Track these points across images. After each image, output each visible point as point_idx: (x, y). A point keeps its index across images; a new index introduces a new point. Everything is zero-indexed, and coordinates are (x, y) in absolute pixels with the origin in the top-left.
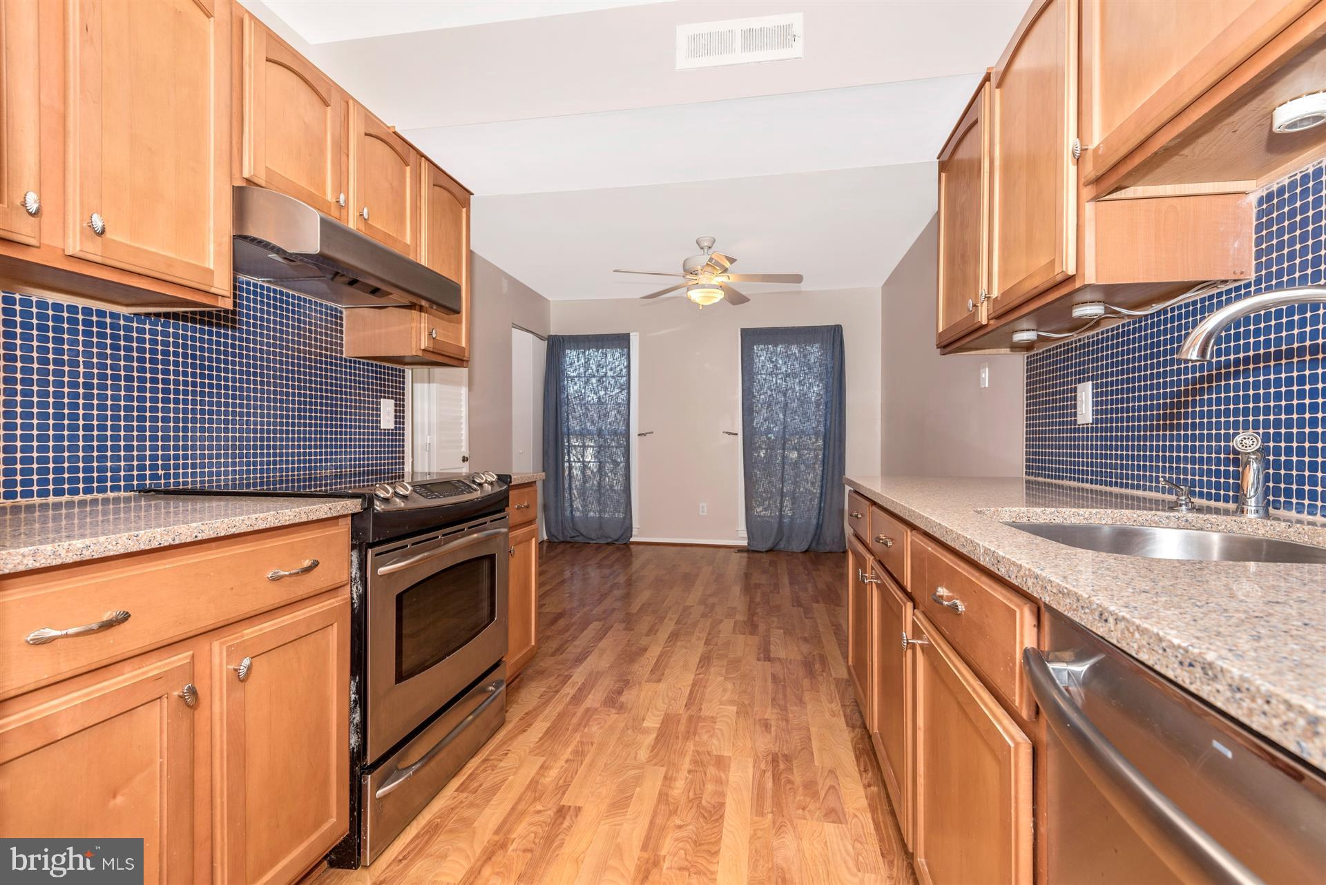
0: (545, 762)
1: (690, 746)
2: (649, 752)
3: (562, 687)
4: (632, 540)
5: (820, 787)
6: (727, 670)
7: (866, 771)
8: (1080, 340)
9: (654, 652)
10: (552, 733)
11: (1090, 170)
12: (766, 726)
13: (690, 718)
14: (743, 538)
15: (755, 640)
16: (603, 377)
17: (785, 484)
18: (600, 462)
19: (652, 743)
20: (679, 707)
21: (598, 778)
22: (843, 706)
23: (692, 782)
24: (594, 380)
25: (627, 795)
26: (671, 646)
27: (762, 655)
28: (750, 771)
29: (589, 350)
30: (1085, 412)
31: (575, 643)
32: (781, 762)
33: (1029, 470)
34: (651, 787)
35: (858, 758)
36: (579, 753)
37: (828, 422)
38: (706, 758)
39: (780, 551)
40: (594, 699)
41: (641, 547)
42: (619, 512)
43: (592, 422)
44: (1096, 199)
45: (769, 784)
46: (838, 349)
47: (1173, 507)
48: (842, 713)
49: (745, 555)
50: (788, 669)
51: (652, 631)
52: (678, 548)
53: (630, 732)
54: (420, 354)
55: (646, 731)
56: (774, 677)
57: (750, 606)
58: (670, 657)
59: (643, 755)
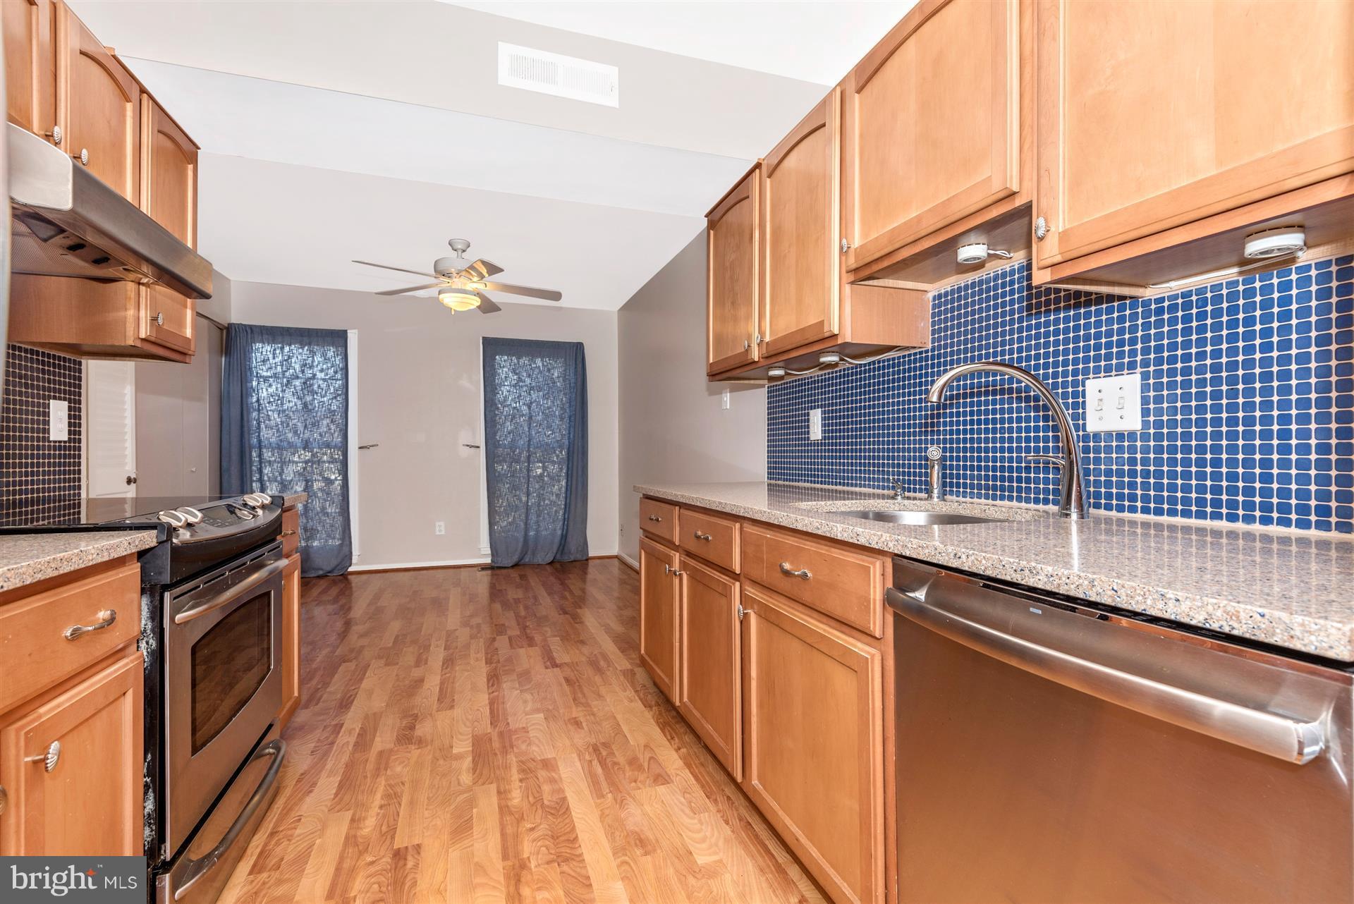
0: (354, 815)
1: (512, 759)
2: (471, 775)
3: (337, 737)
4: (350, 569)
5: (642, 761)
6: (519, 683)
7: (672, 738)
8: (811, 377)
9: (433, 683)
10: (347, 784)
11: (852, 262)
12: (577, 724)
13: (501, 734)
14: (485, 555)
15: (535, 652)
16: (310, 379)
17: (530, 497)
18: (307, 481)
19: (471, 765)
20: (485, 726)
21: (426, 812)
22: (636, 691)
23: (527, 788)
24: (297, 383)
25: (466, 818)
26: (450, 672)
27: (548, 663)
28: (578, 764)
29: (290, 345)
30: (816, 431)
31: (328, 690)
32: (602, 750)
33: (770, 475)
34: (487, 802)
35: (663, 730)
36: (392, 797)
37: (572, 436)
38: (532, 765)
39: (524, 565)
40: (383, 740)
41: (364, 577)
42: (334, 538)
43: (295, 432)
44: (852, 283)
45: (599, 770)
46: (580, 365)
47: (893, 498)
48: (637, 698)
49: (489, 572)
50: (577, 671)
51: (420, 662)
52: (412, 573)
53: (441, 762)
54: (139, 344)
55: (460, 757)
56: (567, 680)
57: (517, 621)
58: (453, 683)
59: (466, 779)
